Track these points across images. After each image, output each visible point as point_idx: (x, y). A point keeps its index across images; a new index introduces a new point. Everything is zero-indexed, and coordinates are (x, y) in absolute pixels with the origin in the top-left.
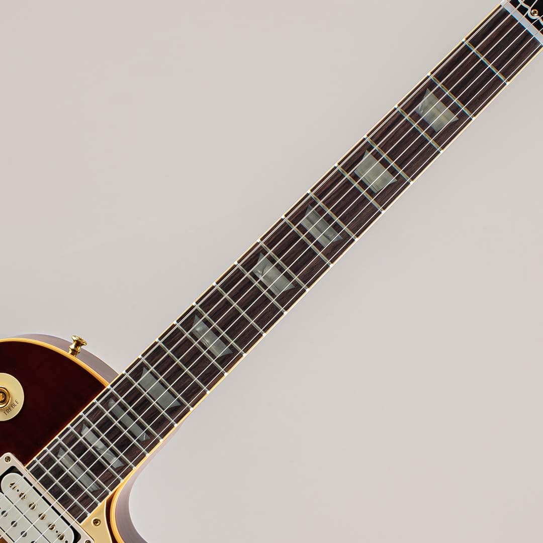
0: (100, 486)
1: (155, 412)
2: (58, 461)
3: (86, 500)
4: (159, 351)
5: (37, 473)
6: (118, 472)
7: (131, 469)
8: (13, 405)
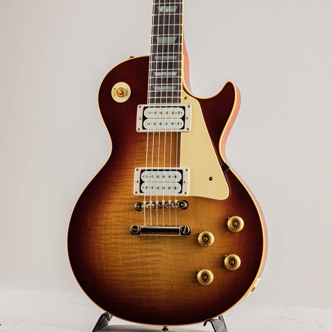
0: (176, 85)
1: (171, 46)
2: (156, 91)
3: (175, 94)
4: (155, 28)
5: (152, 101)
6: (178, 76)
7: (180, 71)
8: (127, 91)
